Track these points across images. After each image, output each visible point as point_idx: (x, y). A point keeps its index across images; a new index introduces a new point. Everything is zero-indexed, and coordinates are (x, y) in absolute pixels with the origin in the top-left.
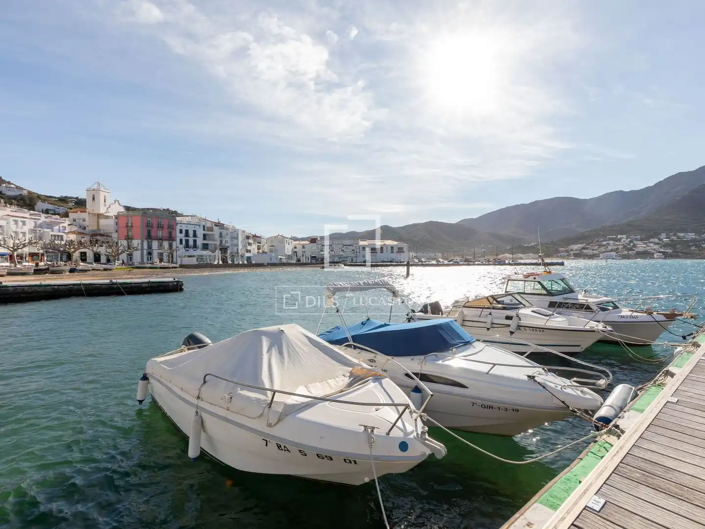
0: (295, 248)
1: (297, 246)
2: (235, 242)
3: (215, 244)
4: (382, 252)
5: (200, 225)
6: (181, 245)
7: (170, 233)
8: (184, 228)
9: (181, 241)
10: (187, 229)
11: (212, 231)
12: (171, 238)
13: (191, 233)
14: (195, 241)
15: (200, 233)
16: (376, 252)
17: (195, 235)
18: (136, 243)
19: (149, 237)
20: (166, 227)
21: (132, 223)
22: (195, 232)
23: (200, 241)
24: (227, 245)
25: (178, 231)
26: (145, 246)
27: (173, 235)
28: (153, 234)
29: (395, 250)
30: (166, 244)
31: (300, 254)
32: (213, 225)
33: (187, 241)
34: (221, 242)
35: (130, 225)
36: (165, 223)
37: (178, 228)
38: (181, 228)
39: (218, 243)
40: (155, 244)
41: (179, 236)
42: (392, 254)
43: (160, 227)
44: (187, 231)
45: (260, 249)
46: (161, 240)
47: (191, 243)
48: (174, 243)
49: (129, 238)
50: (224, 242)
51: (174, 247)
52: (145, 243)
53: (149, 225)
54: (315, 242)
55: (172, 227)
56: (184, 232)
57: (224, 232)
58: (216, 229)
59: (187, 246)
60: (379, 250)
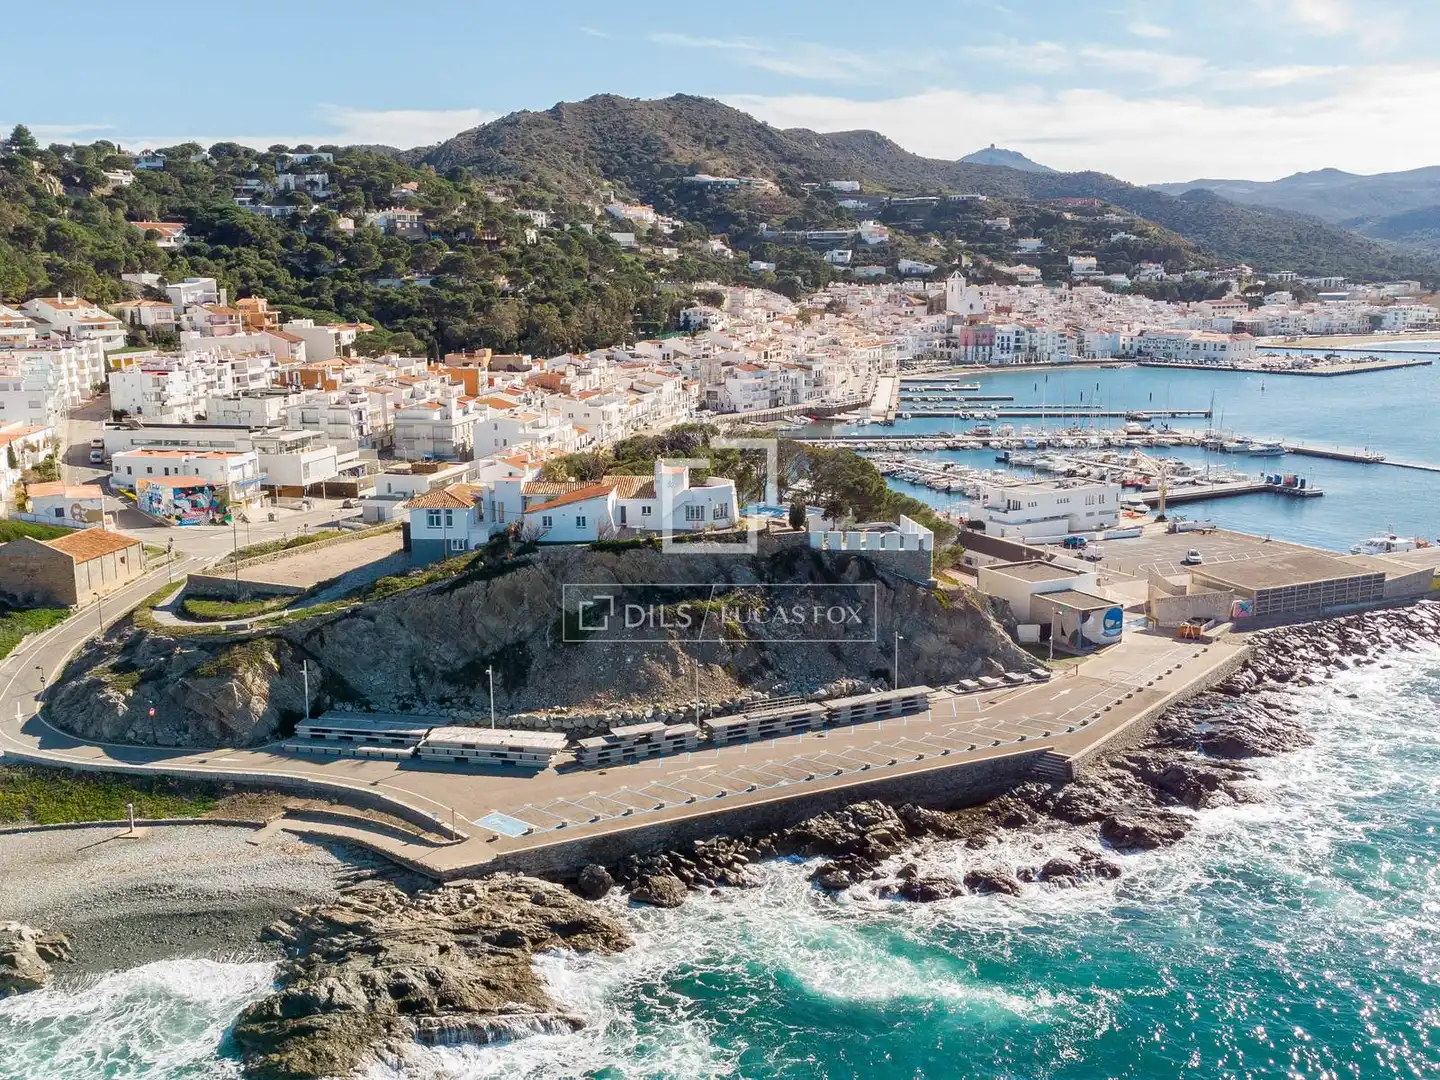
2: (1043, 342)
3: (1025, 346)
5: (1013, 332)
6: (998, 348)
7: (991, 340)
8: (1000, 335)
9: (998, 344)
10: (1003, 336)
12: (991, 344)
13: (1005, 338)
14: (1008, 344)
15: (1013, 338)
17: (1009, 340)
18: (969, 348)
19: (977, 345)
20: (988, 336)
22: (1008, 337)
23: (1012, 344)
25: (996, 338)
26: (975, 351)
27: (993, 342)
28: (979, 342)
29: (1218, 348)
30: (987, 348)
31: (1127, 348)
33: (1003, 345)
34: (1031, 343)
36: (988, 333)
37: (997, 336)
39: (1027, 344)
40: (981, 349)
41: (997, 341)
43: (984, 337)
46: (984, 345)
47: (1005, 346)
48: (993, 347)
49: (966, 345)
50: (1033, 343)
51: (993, 350)
52: (974, 349)
53: (977, 336)
55: (992, 337)
56: (1000, 338)
57: (1034, 335)
58: (1027, 334)
59: (1002, 348)
60: (1202, 347)
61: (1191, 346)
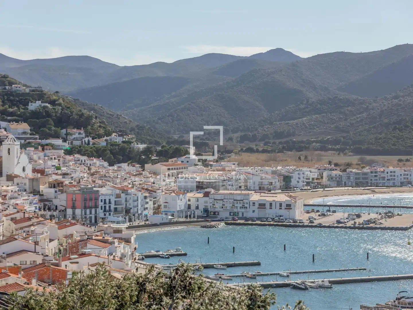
0: (189, 200)
1: (191, 199)
2: (136, 203)
3: (122, 207)
4: (271, 208)
5: (113, 195)
6: (102, 210)
7: (96, 203)
9: (102, 207)
10: (105, 198)
11: (120, 197)
12: (96, 207)
13: (107, 201)
14: (110, 207)
15: (113, 200)
16: (265, 208)
17: (110, 203)
18: (78, 211)
19: (85, 208)
20: (94, 199)
21: (75, 199)
22: (110, 200)
23: (113, 206)
24: (130, 207)
25: (100, 201)
26: (83, 214)
27: (97, 205)
28: (87, 205)
29: (284, 206)
30: (93, 211)
31: (193, 207)
32: (121, 193)
33: (105, 207)
34: (126, 205)
35: (74, 199)
36: (93, 196)
37: (100, 199)
38: (102, 198)
39: (124, 206)
40: (88, 211)
41: (101, 204)
42: (281, 210)
43: (91, 200)
44: (105, 200)
45: (155, 204)
46: (91, 208)
47: (107, 208)
48: (98, 209)
49: (74, 207)
50: (128, 205)
51: (98, 213)
52: (83, 211)
53: (85, 200)
54: (208, 196)
55: (97, 199)
56: (103, 201)
57: (128, 197)
58: (123, 195)
59: (105, 211)
60: (268, 206)
61: (257, 205)
